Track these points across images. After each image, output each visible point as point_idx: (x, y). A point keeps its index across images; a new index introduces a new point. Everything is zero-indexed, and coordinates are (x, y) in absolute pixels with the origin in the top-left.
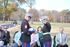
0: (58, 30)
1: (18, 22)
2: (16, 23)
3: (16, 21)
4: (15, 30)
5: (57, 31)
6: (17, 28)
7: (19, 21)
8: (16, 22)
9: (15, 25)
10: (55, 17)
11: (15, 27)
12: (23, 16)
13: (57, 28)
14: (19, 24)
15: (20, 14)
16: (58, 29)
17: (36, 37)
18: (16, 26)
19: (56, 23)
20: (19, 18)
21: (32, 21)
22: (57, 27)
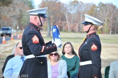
0: (115, 52)
1: (13, 31)
2: (7, 34)
3: (8, 29)
4: (6, 52)
5: (114, 54)
6: (10, 46)
7: (16, 28)
8: (9, 32)
9: (6, 40)
10: (108, 21)
11: (6, 45)
12: (25, 17)
13: (112, 47)
14: (15, 38)
15: (18, 11)
16: (114, 49)
17: (59, 68)
18: (9, 41)
19: (110, 36)
20: (15, 23)
21: (48, 30)
22: (113, 45)
